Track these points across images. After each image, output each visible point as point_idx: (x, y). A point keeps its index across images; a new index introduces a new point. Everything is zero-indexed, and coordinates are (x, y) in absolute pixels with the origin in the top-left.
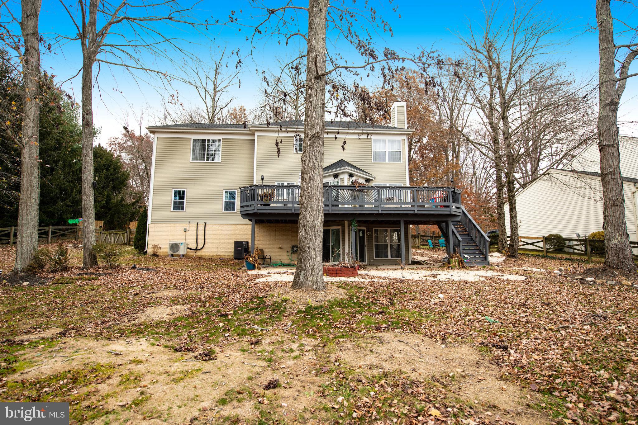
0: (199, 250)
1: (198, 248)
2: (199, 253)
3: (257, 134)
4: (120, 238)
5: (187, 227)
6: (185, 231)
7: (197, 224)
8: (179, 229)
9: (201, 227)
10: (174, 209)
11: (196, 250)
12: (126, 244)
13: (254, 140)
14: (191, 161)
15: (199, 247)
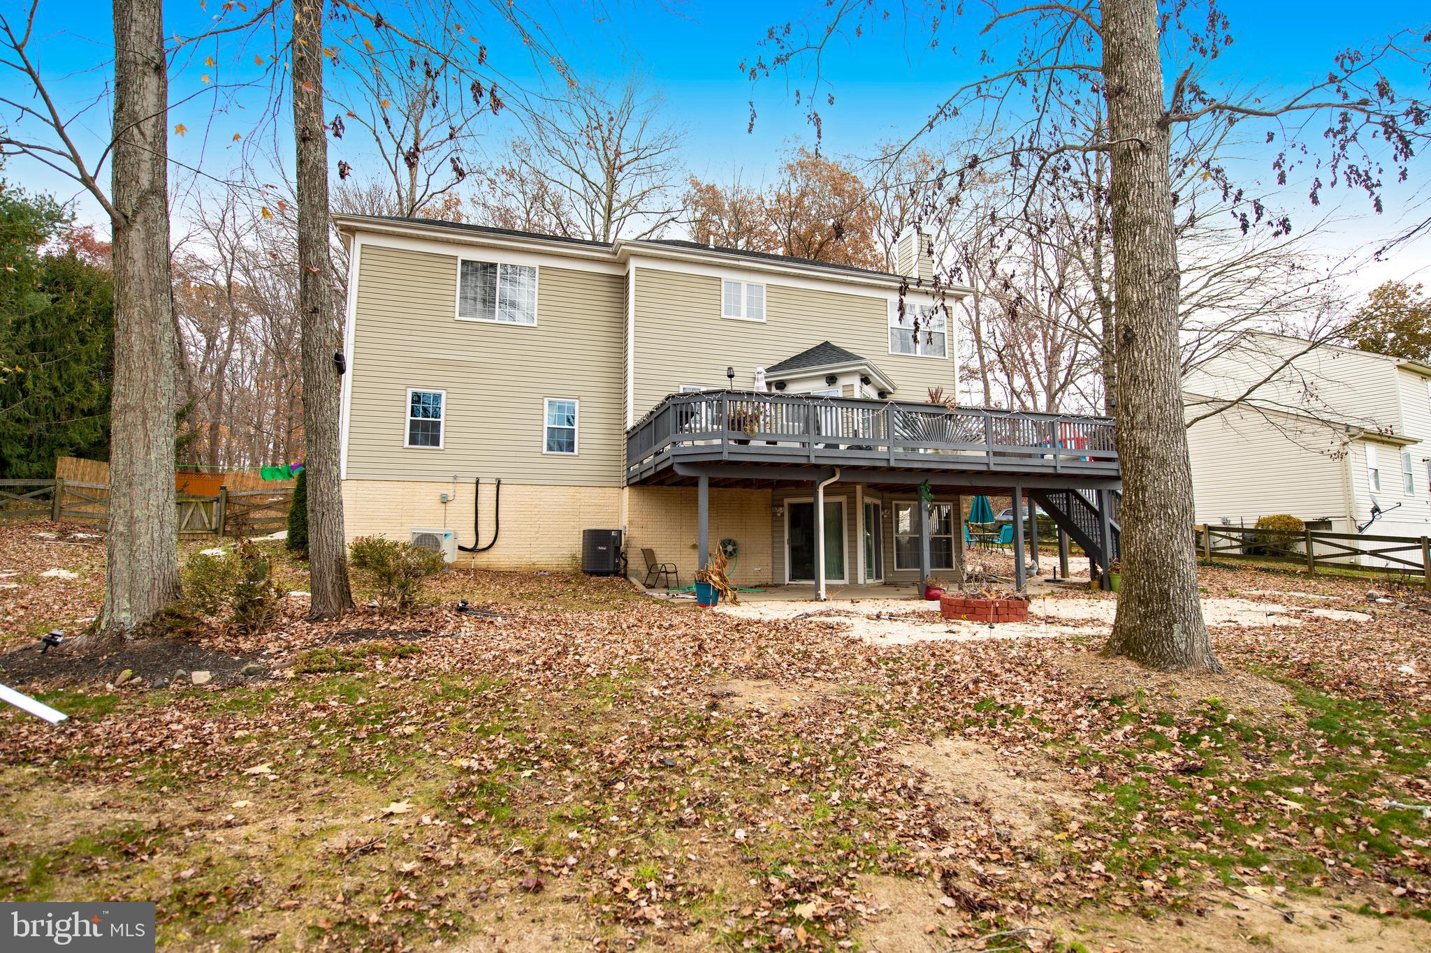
0: (484, 550)
1: (480, 546)
2: (481, 560)
3: (633, 264)
4: (197, 517)
5: (448, 490)
6: (445, 501)
7: (477, 483)
8: (427, 495)
9: (487, 492)
10: (411, 443)
11: (474, 550)
12: (216, 531)
13: (627, 276)
14: (457, 318)
15: (483, 543)
